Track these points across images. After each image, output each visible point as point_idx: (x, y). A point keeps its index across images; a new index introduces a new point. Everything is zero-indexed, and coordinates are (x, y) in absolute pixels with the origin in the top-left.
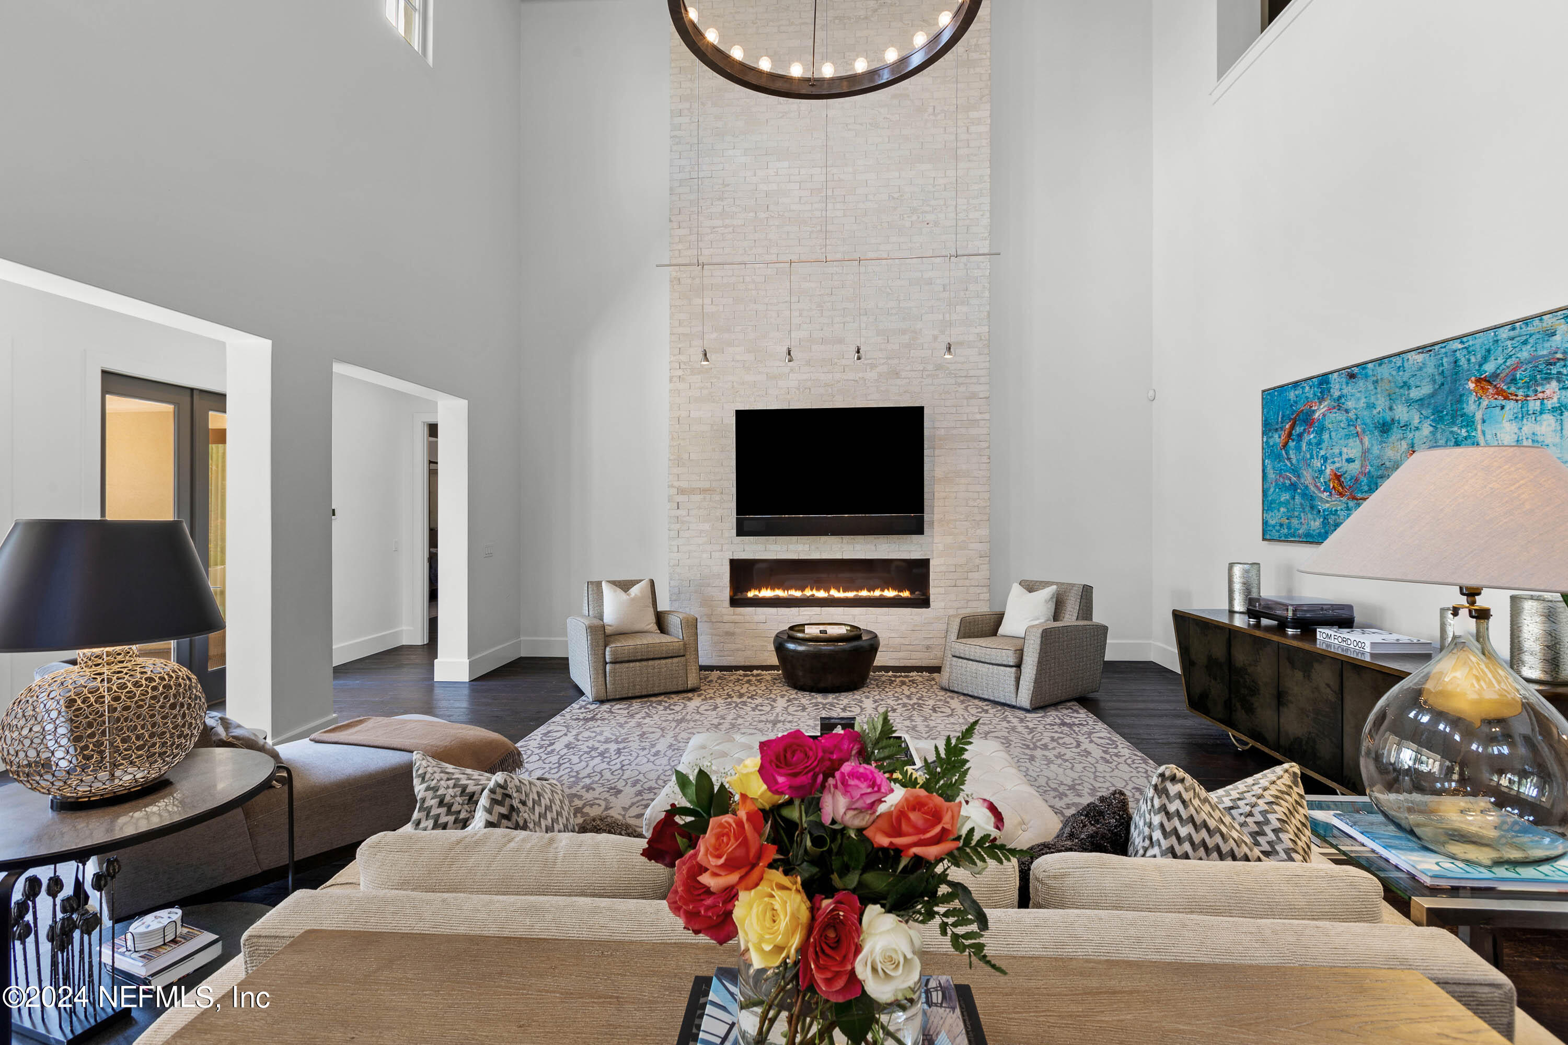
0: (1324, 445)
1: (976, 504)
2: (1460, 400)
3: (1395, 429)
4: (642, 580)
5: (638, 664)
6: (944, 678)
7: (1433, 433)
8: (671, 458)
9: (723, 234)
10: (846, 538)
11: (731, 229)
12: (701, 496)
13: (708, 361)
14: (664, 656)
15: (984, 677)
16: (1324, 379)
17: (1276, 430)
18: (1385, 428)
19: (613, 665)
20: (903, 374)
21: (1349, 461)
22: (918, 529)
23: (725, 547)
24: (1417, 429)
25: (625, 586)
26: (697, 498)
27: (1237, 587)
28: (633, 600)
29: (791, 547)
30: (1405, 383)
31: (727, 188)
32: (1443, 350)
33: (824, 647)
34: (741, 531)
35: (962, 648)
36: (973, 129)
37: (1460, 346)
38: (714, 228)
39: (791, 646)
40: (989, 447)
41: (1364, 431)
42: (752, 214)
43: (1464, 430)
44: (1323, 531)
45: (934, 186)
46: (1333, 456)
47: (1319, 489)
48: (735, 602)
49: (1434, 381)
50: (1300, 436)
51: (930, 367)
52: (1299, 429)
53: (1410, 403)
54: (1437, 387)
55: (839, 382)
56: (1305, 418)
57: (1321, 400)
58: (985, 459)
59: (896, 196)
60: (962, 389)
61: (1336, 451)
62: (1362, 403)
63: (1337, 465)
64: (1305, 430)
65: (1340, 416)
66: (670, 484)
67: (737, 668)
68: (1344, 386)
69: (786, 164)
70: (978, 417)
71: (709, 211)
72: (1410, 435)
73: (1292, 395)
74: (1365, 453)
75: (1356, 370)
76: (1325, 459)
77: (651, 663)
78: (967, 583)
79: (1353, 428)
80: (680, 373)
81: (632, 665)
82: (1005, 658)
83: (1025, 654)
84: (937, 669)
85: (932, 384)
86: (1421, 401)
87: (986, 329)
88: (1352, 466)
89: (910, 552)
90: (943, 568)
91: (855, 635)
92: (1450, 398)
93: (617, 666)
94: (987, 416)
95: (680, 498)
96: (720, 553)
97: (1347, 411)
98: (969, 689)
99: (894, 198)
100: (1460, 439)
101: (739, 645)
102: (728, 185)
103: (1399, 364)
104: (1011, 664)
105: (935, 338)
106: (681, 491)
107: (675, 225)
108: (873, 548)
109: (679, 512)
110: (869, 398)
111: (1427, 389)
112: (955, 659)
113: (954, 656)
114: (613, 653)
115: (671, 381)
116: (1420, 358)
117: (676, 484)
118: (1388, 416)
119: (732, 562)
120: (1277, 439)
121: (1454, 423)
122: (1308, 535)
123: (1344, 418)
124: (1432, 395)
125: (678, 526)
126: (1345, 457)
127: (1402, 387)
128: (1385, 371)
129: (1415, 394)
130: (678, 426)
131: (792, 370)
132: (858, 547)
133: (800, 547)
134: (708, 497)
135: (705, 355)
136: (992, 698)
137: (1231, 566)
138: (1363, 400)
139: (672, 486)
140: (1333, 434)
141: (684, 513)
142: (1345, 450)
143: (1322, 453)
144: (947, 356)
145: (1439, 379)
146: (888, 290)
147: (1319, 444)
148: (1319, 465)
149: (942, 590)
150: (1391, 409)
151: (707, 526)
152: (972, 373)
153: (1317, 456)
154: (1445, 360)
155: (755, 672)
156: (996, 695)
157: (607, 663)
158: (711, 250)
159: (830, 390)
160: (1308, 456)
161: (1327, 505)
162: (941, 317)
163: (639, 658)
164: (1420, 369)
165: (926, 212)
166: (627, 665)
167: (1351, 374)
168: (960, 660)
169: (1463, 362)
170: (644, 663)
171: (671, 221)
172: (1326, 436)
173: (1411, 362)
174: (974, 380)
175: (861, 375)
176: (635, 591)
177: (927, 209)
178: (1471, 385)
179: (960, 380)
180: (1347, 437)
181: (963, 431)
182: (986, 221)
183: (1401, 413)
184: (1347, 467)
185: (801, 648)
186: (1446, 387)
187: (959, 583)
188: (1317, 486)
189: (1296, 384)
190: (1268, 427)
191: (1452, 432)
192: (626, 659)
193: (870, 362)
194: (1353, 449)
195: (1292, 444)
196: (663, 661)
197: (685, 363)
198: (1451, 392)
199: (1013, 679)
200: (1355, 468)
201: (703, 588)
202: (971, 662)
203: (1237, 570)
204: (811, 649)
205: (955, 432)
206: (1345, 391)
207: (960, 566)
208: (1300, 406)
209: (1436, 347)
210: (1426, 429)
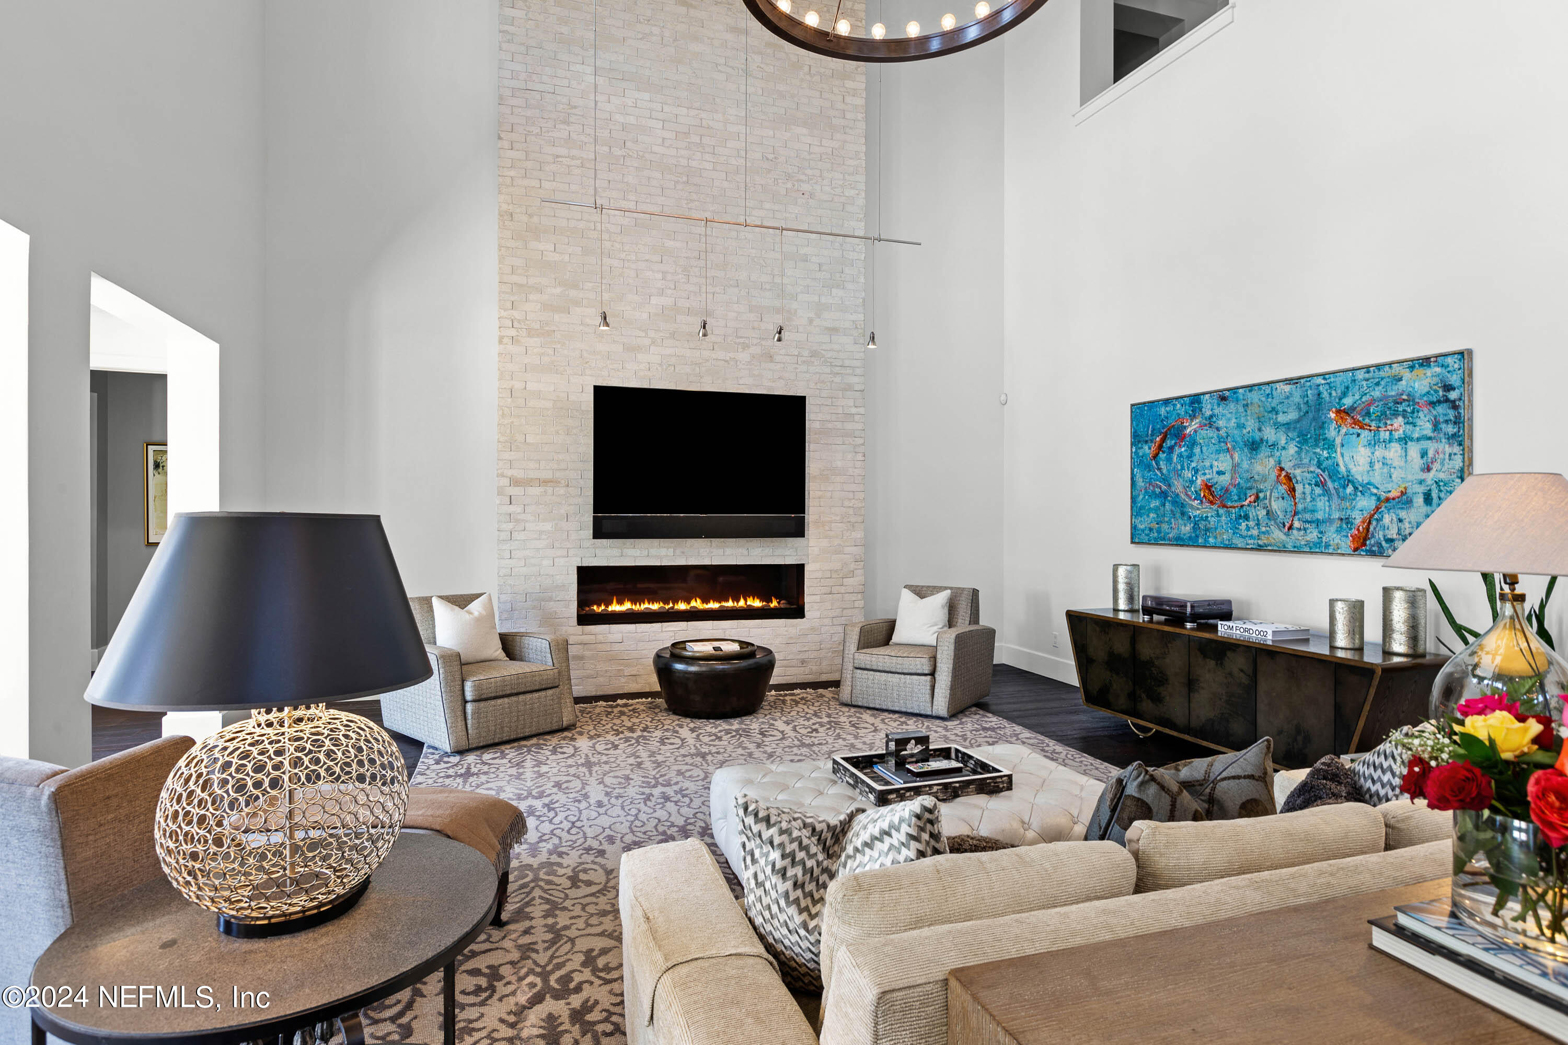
0: (1195, 458)
1: (851, 505)
2: (1322, 426)
3: (1263, 448)
4: (478, 596)
5: (506, 700)
6: (845, 692)
7: (1299, 453)
8: (501, 440)
9: (569, 166)
10: (716, 541)
11: (578, 162)
12: (541, 489)
13: (608, 325)
14: (537, 688)
15: (895, 688)
16: (1195, 400)
17: (1146, 442)
18: (1254, 446)
19: (476, 704)
20: (778, 358)
21: (1220, 473)
22: (798, 531)
23: (571, 552)
24: (1284, 448)
25: (461, 601)
26: (536, 491)
27: (1122, 587)
28: (478, 620)
29: (653, 551)
30: (1273, 409)
31: (574, 111)
32: (1308, 384)
33: (719, 666)
34: (599, 533)
35: (868, 658)
36: (848, 99)
37: (1323, 382)
38: (558, 156)
39: (679, 667)
40: (863, 444)
41: (1234, 448)
42: (606, 149)
43: (1325, 452)
44: (1193, 535)
45: (810, 153)
46: (1204, 468)
47: (1190, 497)
48: (585, 619)
49: (1300, 409)
50: (1171, 449)
51: (806, 353)
52: (1169, 443)
53: (1277, 426)
54: (1302, 414)
55: (708, 360)
56: (1179, 434)
57: (1193, 417)
58: (860, 457)
59: (771, 156)
60: (838, 379)
61: (1207, 464)
62: (1233, 423)
63: (1208, 476)
64: (1176, 443)
65: (1211, 433)
66: (499, 471)
67: (597, 698)
68: (1215, 407)
69: (646, 96)
70: (854, 410)
71: (550, 134)
72: (1278, 454)
73: (1163, 411)
74: (1235, 467)
75: (1227, 393)
76: (1196, 471)
77: (521, 697)
78: (842, 590)
79: (1224, 444)
80: (513, 332)
81: (499, 701)
82: (919, 667)
83: (939, 661)
84: (836, 684)
85: (807, 372)
86: (1288, 426)
87: (861, 317)
88: (1222, 478)
89: (784, 556)
90: (819, 575)
91: (748, 651)
92: (1314, 424)
93: (482, 704)
94: (862, 410)
95: (515, 491)
96: (567, 559)
97: (1218, 429)
98: (877, 702)
99: (768, 159)
100: (1322, 458)
101: (589, 672)
102: (575, 107)
103: (1268, 391)
104: (926, 672)
105: (811, 321)
106: (515, 482)
107: (506, 145)
108: (746, 552)
109: (512, 509)
110: (741, 382)
111: (1293, 415)
112: (859, 671)
113: (857, 668)
114: (477, 688)
115: (500, 342)
116: (1287, 388)
117: (510, 473)
118: (1257, 435)
119: (580, 569)
120: (1147, 450)
121: (1317, 446)
122: (1178, 538)
123: (1215, 435)
124: (1299, 420)
125: (510, 526)
126: (1215, 469)
127: (1270, 412)
128: (1254, 397)
129: (1282, 418)
130: (510, 400)
131: (654, 342)
132: (729, 551)
133: (663, 552)
134: (550, 490)
135: (605, 318)
136: (904, 710)
137: (1116, 567)
138: (1234, 420)
139: (502, 475)
140: (1204, 449)
141: (519, 509)
142: (1215, 463)
143: (1194, 465)
144: (871, 346)
145: (1304, 408)
146: (762, 261)
147: (1190, 457)
148: (1190, 475)
149: (817, 598)
150: (1260, 430)
151: (548, 526)
152: (847, 363)
153: (1188, 468)
154: (1309, 392)
155: (619, 702)
156: (909, 706)
157: (466, 702)
158: (554, 183)
159: (697, 369)
160: (1179, 467)
161: (1198, 512)
162: (816, 299)
163: (508, 692)
164: (1288, 398)
165: (801, 181)
166: (493, 702)
167: (1223, 397)
168: (866, 672)
169: (1325, 395)
170: (514, 699)
171: (500, 138)
172: (1197, 450)
173: (1279, 390)
174: (849, 371)
175: (732, 355)
176: (476, 607)
177: (803, 177)
178: (1333, 415)
179: (837, 369)
180: (1218, 452)
181: (839, 425)
182: (861, 201)
183: (1269, 434)
184: (1216, 478)
185: (693, 669)
186: (1311, 415)
187: (835, 590)
188: (1187, 495)
189: (1167, 402)
190: (1137, 439)
191: (1315, 453)
192: (493, 695)
193: (742, 340)
194: (1224, 463)
195: (1162, 456)
196: (536, 695)
197: (519, 321)
198: (1314, 419)
199: (928, 688)
200: (1225, 480)
201: (543, 603)
202: (878, 674)
203: (1122, 572)
204: (704, 669)
205: (830, 426)
206: (1216, 412)
207: (836, 571)
208: (1171, 422)
209: (1302, 381)
210: (1292, 449)
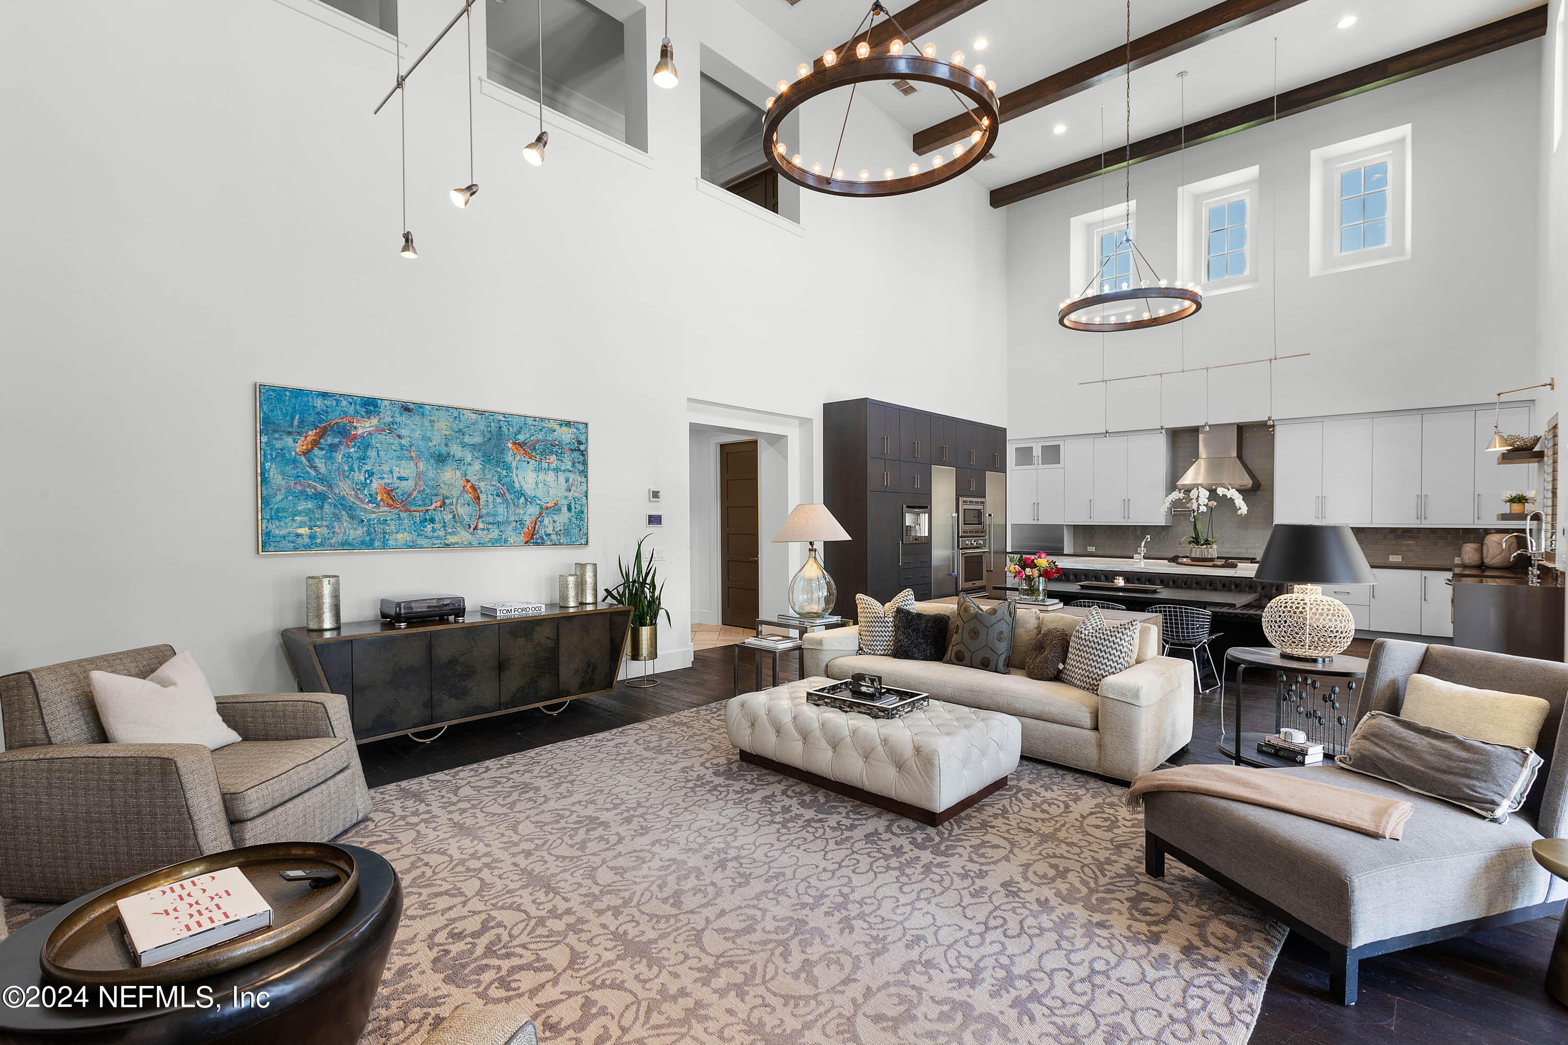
0: (371, 461)
2: (502, 452)
3: (450, 461)
7: (483, 470)
16: (368, 402)
17: (289, 433)
18: (441, 459)
21: (402, 479)
24: (470, 464)
30: (460, 430)
32: (492, 417)
37: (503, 419)
41: (418, 457)
43: (504, 471)
44: (367, 539)
46: (382, 472)
47: (362, 501)
49: (484, 436)
50: (334, 447)
53: (464, 445)
54: (486, 439)
56: (345, 433)
61: (386, 468)
62: (417, 434)
63: (387, 481)
64: (340, 442)
65: (390, 439)
68: (397, 415)
72: (464, 468)
73: (319, 403)
74: (419, 475)
75: (412, 406)
76: (371, 474)
79: (405, 452)
86: (474, 447)
88: (404, 483)
92: (495, 449)
97: (399, 437)
100: (502, 476)
103: (456, 414)
111: (478, 439)
116: (474, 416)
118: (444, 450)
121: (498, 466)
122: (345, 543)
123: (396, 442)
124: (484, 443)
126: (396, 475)
127: (457, 432)
128: (441, 416)
129: (467, 439)
138: (419, 432)
140: (382, 453)
142: (396, 469)
143: (367, 467)
145: (488, 435)
147: (363, 458)
148: (362, 478)
150: (446, 445)
153: (359, 470)
154: (492, 424)
160: (346, 468)
161: (374, 516)
164: (474, 424)
167: (406, 408)
169: (505, 429)
172: (372, 453)
173: (466, 416)
178: (510, 445)
180: (400, 458)
183: (456, 450)
184: (397, 483)
186: (493, 442)
188: (358, 498)
189: (324, 395)
190: (269, 427)
191: (496, 471)
194: (407, 469)
198: (496, 446)
200: (408, 485)
206: (398, 420)
209: (487, 414)
210: (477, 466)
